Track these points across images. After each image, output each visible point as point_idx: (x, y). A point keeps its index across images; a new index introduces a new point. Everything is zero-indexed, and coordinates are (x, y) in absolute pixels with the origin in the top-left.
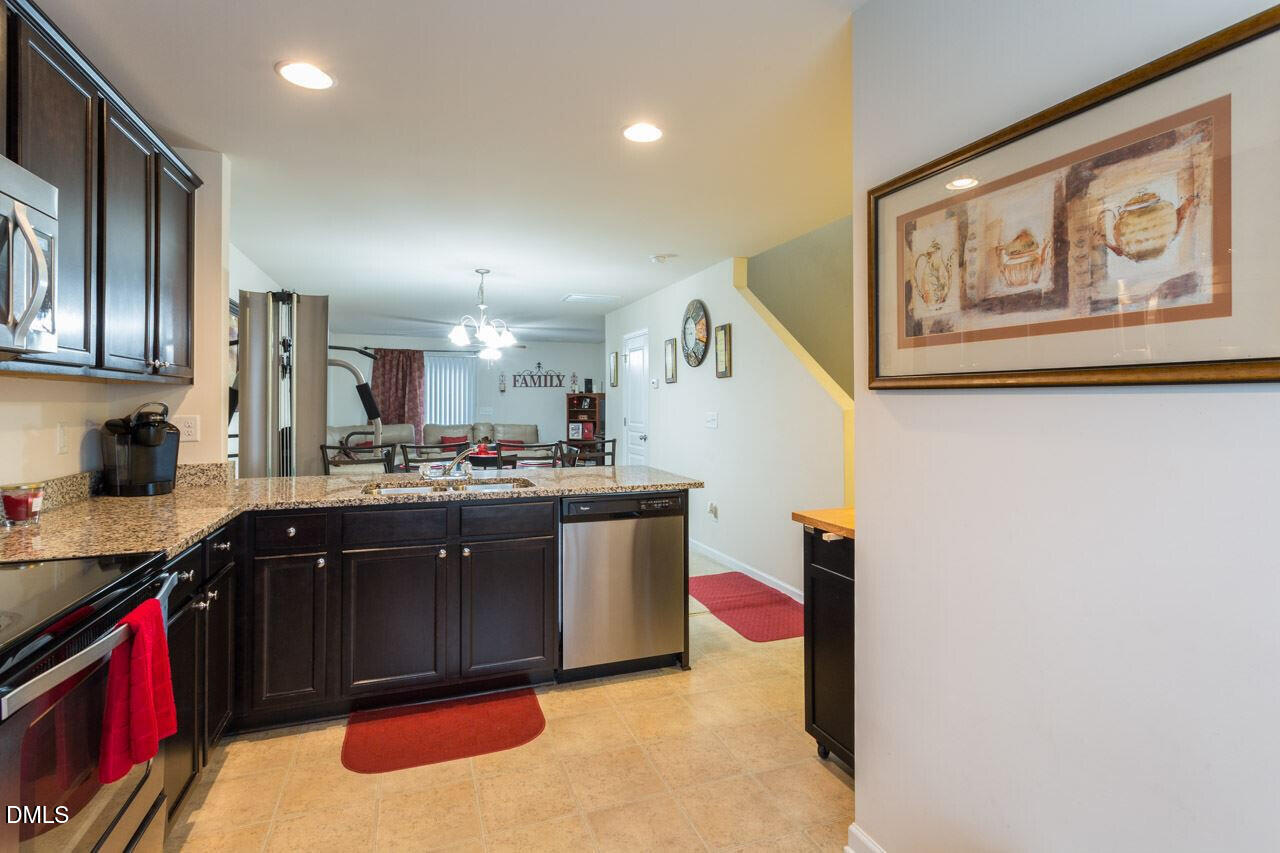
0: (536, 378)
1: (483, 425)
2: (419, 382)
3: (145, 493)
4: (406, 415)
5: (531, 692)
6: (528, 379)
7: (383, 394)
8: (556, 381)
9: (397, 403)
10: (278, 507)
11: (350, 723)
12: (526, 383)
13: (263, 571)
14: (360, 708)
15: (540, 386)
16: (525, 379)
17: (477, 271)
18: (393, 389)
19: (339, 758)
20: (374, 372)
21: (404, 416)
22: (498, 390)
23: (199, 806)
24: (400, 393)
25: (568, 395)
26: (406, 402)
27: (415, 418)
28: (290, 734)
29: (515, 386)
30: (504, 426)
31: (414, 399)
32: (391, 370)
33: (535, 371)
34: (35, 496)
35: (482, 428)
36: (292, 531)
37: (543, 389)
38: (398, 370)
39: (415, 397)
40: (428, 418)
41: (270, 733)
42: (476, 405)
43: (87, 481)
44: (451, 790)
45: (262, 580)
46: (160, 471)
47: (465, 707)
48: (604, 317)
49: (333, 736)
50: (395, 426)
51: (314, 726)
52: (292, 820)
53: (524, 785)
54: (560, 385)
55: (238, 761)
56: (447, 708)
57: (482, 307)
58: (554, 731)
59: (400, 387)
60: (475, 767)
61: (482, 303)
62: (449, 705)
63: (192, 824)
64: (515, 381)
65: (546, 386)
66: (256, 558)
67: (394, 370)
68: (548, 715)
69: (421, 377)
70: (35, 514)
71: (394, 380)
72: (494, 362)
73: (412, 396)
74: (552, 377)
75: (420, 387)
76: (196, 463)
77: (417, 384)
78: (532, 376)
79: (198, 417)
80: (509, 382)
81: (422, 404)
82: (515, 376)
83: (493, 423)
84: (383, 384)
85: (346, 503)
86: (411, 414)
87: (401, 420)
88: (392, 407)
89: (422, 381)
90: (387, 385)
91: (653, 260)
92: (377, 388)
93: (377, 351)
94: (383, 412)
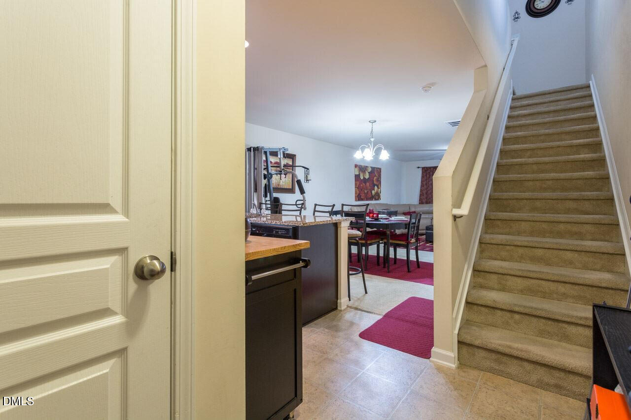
20: (422, 179)
57: (372, 140)
61: (372, 137)
84: (426, 184)
92: (423, 186)
93: (423, 168)
94: (426, 198)
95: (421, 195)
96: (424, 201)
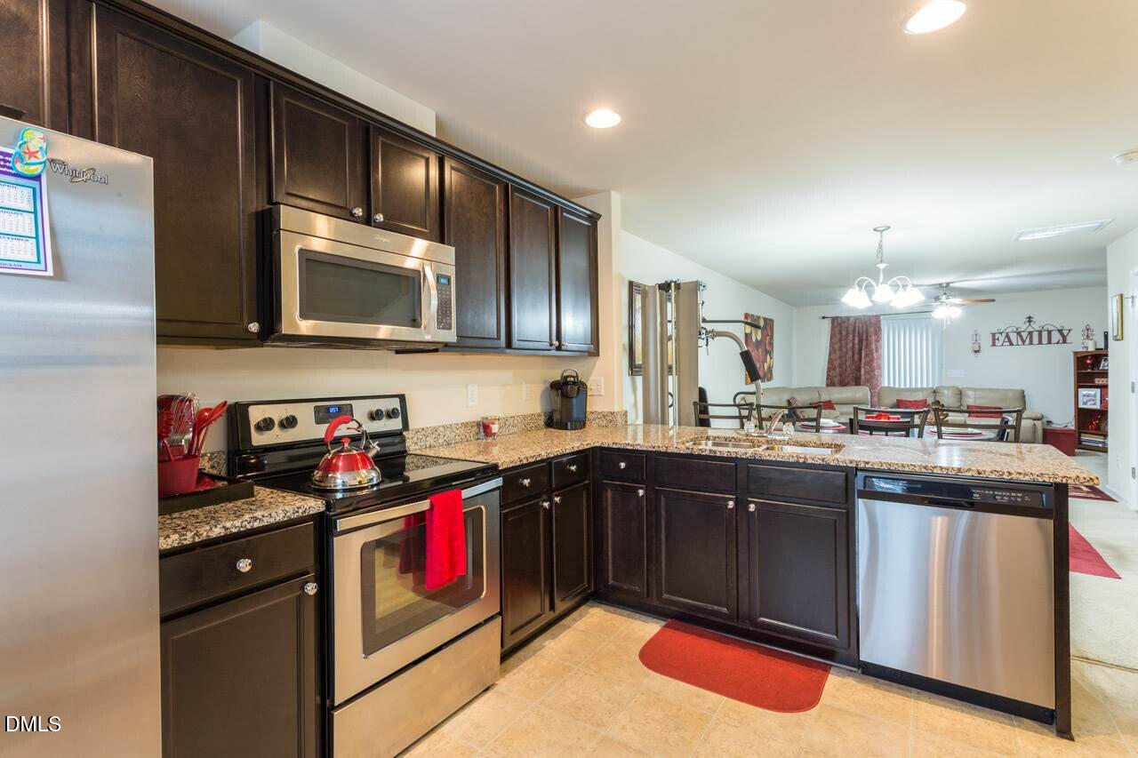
0: (1024, 335)
1: (948, 388)
2: (876, 347)
3: (566, 429)
4: (863, 377)
5: (827, 669)
6: (1013, 337)
7: (840, 357)
8: (1056, 337)
9: (854, 367)
10: (614, 446)
11: (665, 626)
12: (1010, 341)
13: (607, 491)
14: (681, 618)
15: (1031, 343)
16: (1007, 336)
17: (875, 230)
18: (850, 353)
19: (640, 647)
20: (831, 338)
21: (860, 378)
22: (970, 350)
23: (554, 637)
24: (856, 356)
25: (1075, 353)
26: (862, 366)
27: (871, 381)
28: (628, 616)
29: (994, 345)
30: (975, 390)
31: (870, 363)
32: (847, 336)
33: (1024, 327)
34: (493, 424)
35: (946, 392)
36: (623, 465)
37: (1036, 348)
38: (854, 336)
39: (872, 361)
40: (886, 380)
41: (619, 610)
42: (941, 366)
43: (543, 418)
44: (692, 714)
45: (607, 497)
46: (576, 414)
47: (754, 653)
48: (1104, 250)
49: (648, 628)
50: (853, 387)
51: (643, 618)
52: (586, 674)
53: (750, 747)
54: (1064, 342)
55: (589, 620)
56: (741, 647)
57: (882, 266)
58: (820, 716)
59: (857, 351)
60: (722, 708)
61: (881, 262)
62: (744, 646)
63: (544, 647)
64: (994, 340)
65: (1040, 343)
66: (605, 481)
67: (851, 336)
68: (825, 698)
69: (878, 341)
70: (495, 434)
71: (851, 345)
72: (952, 321)
73: (868, 359)
74: (1049, 333)
75: (877, 351)
76: (600, 411)
77: (874, 347)
78: (1019, 334)
79: (603, 380)
80: (986, 341)
81: (879, 367)
82: (994, 335)
83: (960, 387)
84: (840, 349)
85: (656, 448)
86: (867, 376)
87: (857, 382)
88: (849, 370)
89: (879, 344)
90: (844, 350)
91: (1118, 161)
92: (835, 353)
93: (834, 319)
94: (840, 375)
95: (829, 370)
96: (836, 380)
